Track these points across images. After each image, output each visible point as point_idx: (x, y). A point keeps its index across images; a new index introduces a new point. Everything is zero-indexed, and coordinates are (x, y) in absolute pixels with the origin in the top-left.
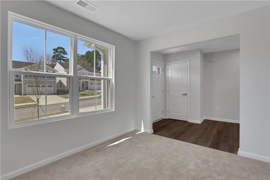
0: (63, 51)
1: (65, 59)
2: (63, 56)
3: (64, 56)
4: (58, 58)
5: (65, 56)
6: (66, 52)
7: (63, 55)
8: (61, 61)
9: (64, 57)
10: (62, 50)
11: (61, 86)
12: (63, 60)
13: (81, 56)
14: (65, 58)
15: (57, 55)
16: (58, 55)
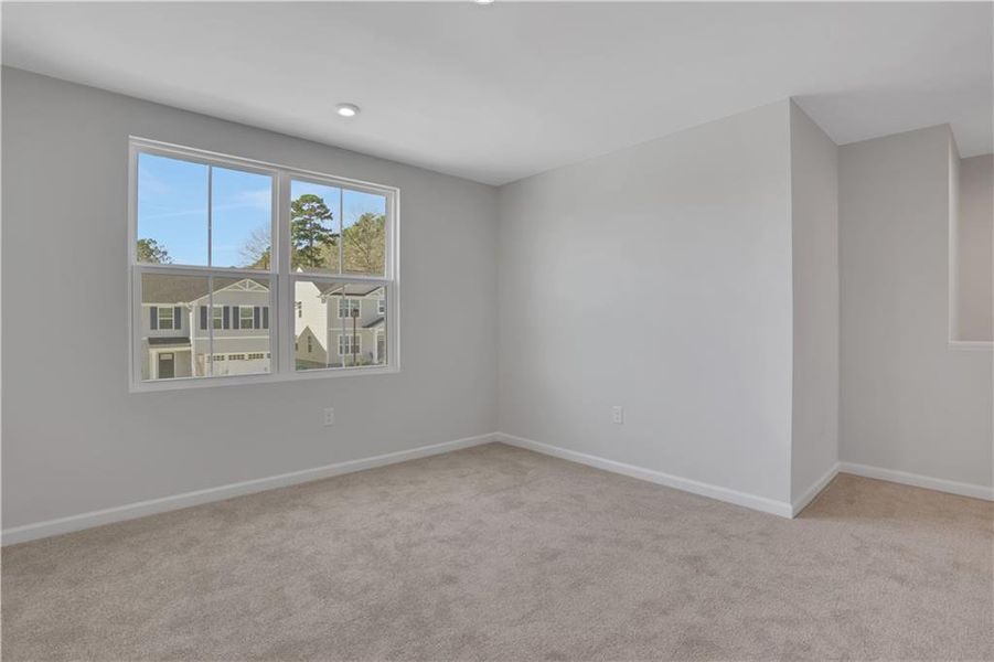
0: (318, 207)
1: (324, 234)
2: (318, 227)
3: (322, 226)
4: (302, 233)
5: (326, 224)
6: (327, 211)
7: (318, 221)
8: (315, 241)
9: (323, 230)
10: (316, 205)
11: (310, 347)
12: (320, 238)
13: (378, 220)
14: (326, 231)
15: (299, 223)
16: (304, 223)
